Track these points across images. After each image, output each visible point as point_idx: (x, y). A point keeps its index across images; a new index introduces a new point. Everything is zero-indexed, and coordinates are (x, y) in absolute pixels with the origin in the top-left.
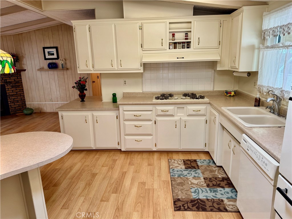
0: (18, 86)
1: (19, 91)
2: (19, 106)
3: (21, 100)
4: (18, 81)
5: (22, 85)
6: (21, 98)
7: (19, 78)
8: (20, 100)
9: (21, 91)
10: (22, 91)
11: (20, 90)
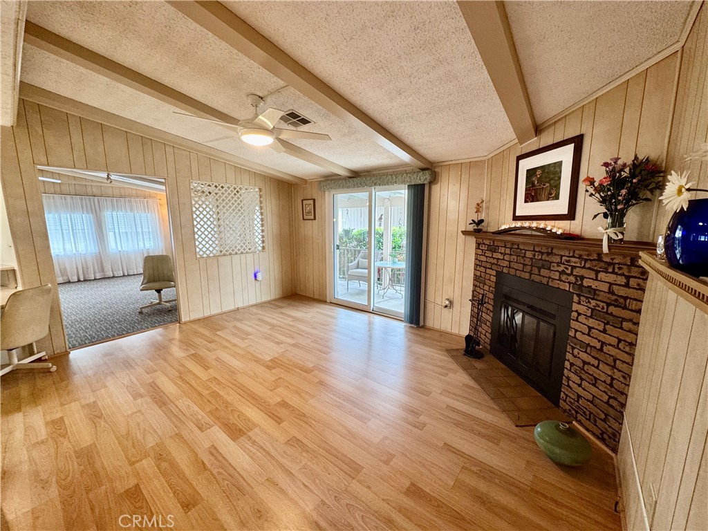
0: (619, 323)
1: (614, 341)
2: (591, 402)
3: (611, 385)
4: (626, 298)
5: (637, 324)
6: (613, 379)
7: (633, 282)
8: (605, 382)
9: (621, 346)
10: (627, 349)
11: (620, 341)
